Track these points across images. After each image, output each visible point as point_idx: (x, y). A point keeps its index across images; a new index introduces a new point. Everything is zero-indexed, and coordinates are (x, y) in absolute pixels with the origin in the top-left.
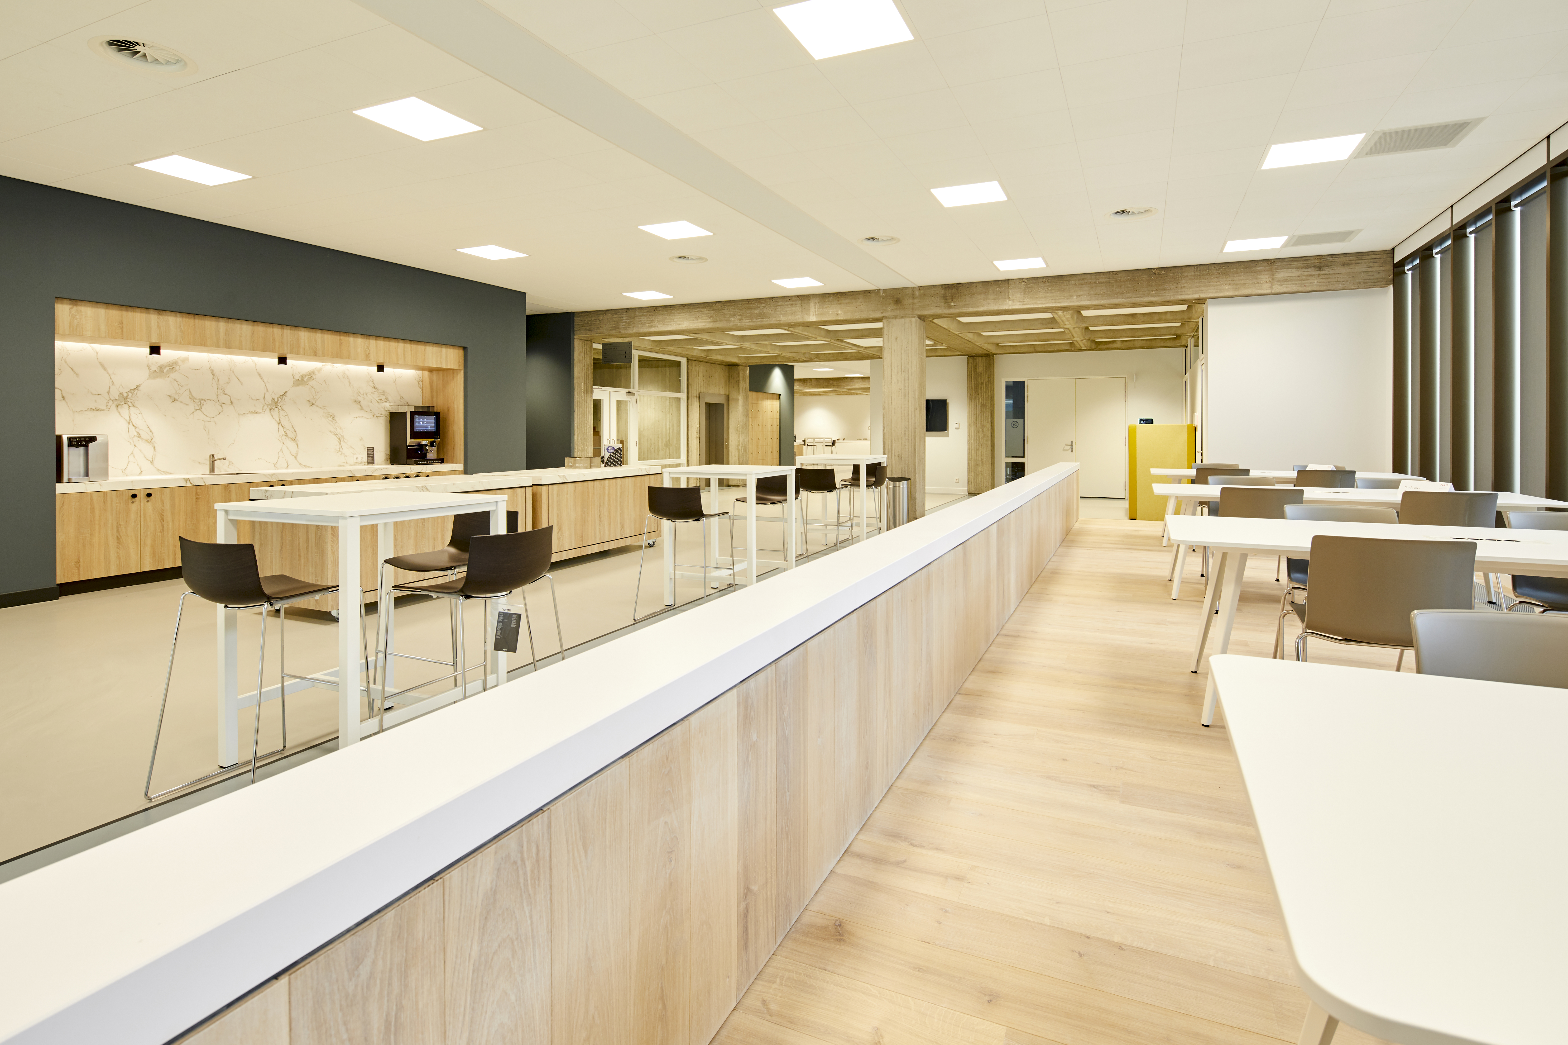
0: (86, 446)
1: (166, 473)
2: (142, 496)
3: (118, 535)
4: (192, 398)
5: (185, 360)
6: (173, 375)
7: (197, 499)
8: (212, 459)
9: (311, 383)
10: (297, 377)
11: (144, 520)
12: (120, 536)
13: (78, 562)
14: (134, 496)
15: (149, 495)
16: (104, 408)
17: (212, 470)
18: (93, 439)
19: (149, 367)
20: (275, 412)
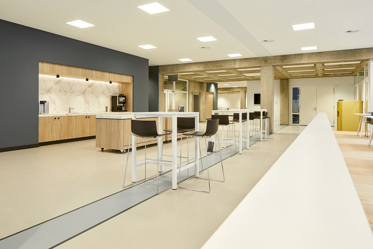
0: (44, 104)
1: (58, 112)
2: (57, 118)
4: (64, 91)
5: (63, 79)
6: (60, 84)
7: (69, 120)
8: (70, 109)
9: (92, 87)
10: (89, 85)
11: (57, 126)
12: (52, 130)
13: (43, 137)
14: (55, 118)
15: (59, 118)
16: (44, 93)
17: (70, 112)
18: (46, 102)
19: (54, 81)
20: (84, 95)
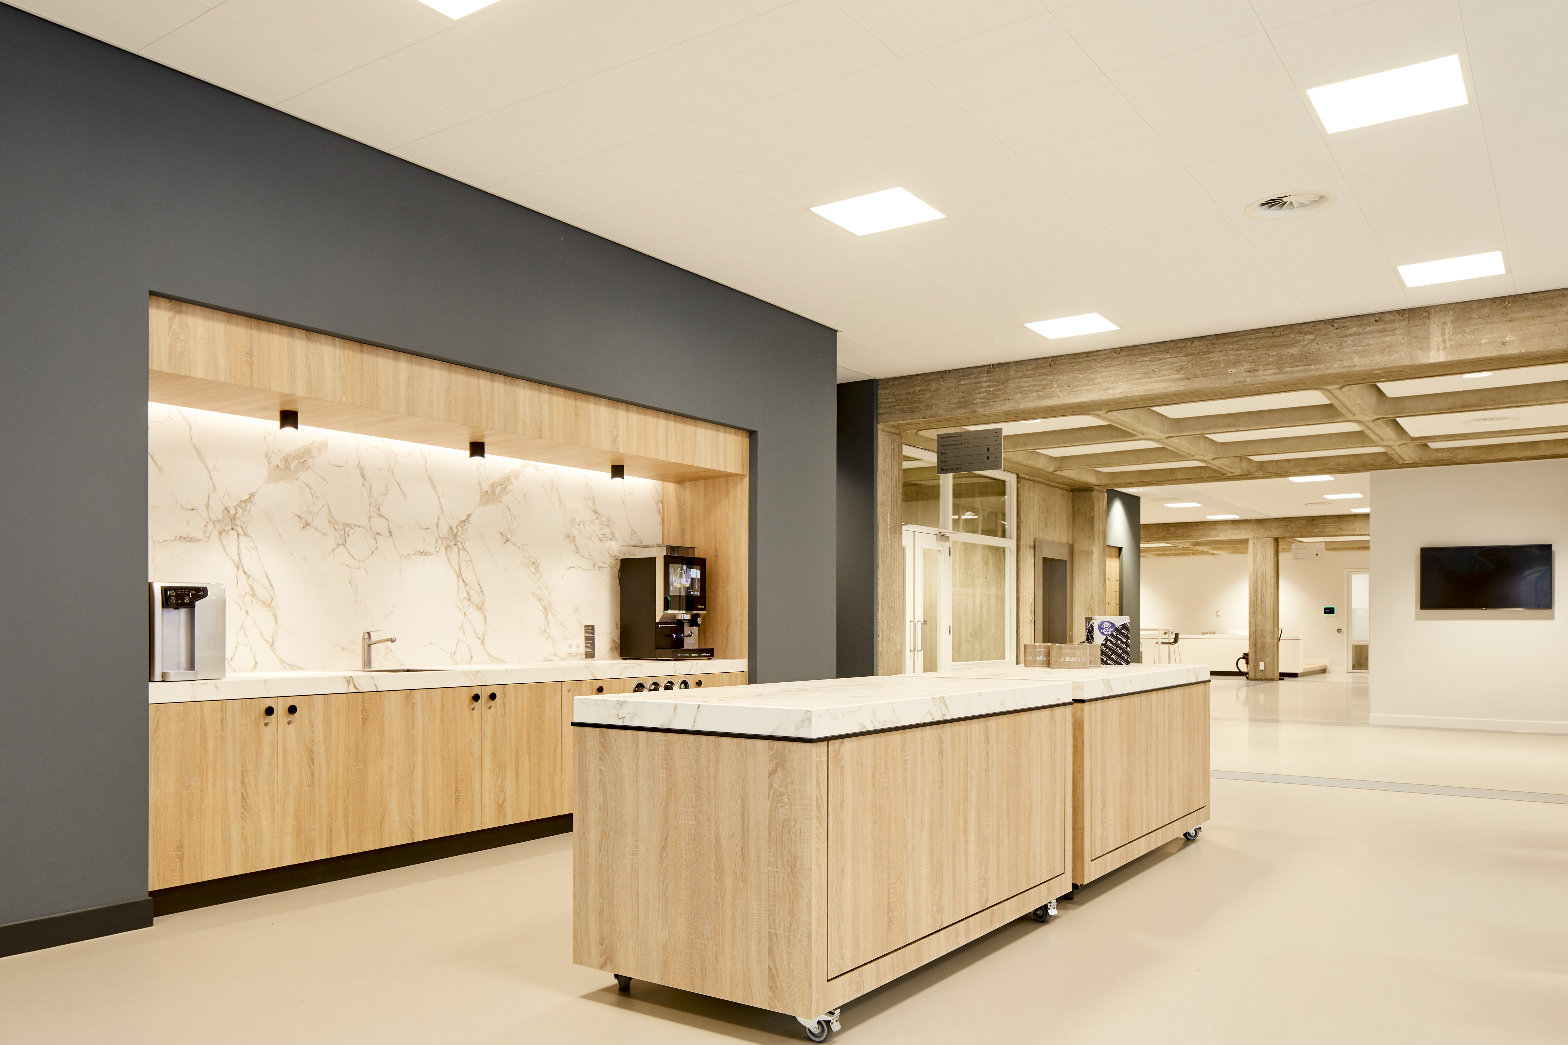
0: (191, 606)
1: (293, 667)
2: (281, 709)
3: (243, 792)
4: (333, 522)
5: (322, 447)
6: (305, 476)
7: (365, 719)
8: (368, 642)
9: (506, 499)
10: (486, 487)
11: (284, 762)
12: (247, 794)
13: (180, 847)
14: (269, 711)
15: (292, 710)
16: (200, 535)
17: (367, 663)
18: (200, 593)
19: (268, 457)
20: (453, 554)
